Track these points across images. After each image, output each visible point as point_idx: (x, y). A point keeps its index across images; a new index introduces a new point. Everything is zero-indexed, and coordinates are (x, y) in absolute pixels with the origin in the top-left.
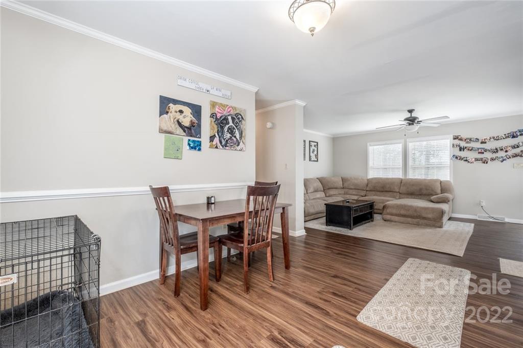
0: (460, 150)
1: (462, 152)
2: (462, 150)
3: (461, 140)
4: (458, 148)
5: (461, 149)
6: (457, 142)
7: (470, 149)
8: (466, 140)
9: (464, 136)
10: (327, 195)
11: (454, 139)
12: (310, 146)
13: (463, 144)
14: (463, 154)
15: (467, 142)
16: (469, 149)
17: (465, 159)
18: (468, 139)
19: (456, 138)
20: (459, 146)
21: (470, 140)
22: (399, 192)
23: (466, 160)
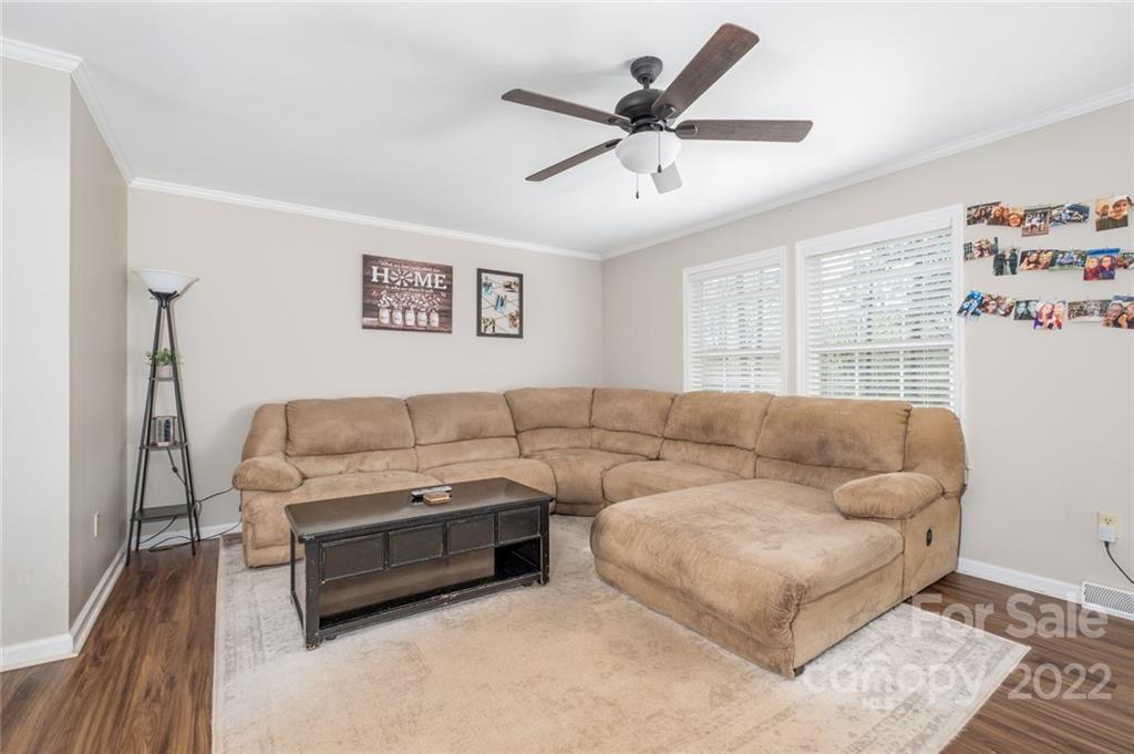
0: (999, 271)
1: (1007, 278)
2: (1007, 268)
3: (1001, 220)
4: (989, 260)
5: (1004, 263)
6: (985, 232)
7: (1045, 258)
8: (1023, 219)
9: (1016, 203)
10: (526, 451)
11: (972, 220)
12: (481, 286)
13: (1010, 239)
14: (1012, 287)
15: (1032, 231)
16: (1037, 262)
17: (1021, 309)
18: (1033, 212)
19: (978, 215)
20: (993, 250)
21: (1044, 213)
22: (754, 449)
23: (1026, 316)
